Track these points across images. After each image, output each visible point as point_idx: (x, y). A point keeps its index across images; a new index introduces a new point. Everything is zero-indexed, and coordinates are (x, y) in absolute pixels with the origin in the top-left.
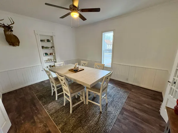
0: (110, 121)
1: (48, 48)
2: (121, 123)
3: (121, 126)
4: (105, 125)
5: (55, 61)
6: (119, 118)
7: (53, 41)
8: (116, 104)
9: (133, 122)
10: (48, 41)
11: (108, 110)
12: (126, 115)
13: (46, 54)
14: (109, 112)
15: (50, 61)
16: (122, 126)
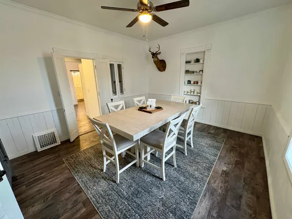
0: (85, 179)
1: (193, 72)
2: (74, 194)
3: (71, 192)
4: (83, 173)
5: (199, 94)
6: (82, 194)
7: (203, 61)
8: (109, 199)
9: (62, 215)
10: (198, 61)
11: (102, 180)
12: (79, 210)
13: (189, 82)
14: (99, 181)
15: (192, 93)
16: (69, 192)
